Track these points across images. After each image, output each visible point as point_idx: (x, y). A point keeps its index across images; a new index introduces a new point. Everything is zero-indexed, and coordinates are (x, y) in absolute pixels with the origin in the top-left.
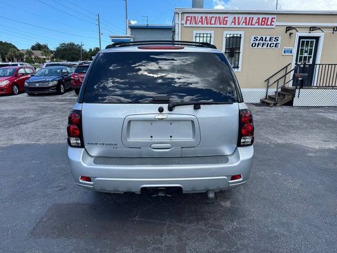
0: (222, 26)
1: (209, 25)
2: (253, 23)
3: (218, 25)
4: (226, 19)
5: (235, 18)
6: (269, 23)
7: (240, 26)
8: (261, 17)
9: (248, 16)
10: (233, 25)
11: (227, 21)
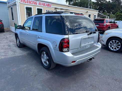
0: (35, 5)
1: (30, 4)
2: (46, 5)
3: (34, 5)
4: (36, 3)
5: (39, 3)
6: (50, 6)
7: (41, 6)
8: (48, 3)
9: (44, 3)
10: (39, 5)
11: (37, 3)
